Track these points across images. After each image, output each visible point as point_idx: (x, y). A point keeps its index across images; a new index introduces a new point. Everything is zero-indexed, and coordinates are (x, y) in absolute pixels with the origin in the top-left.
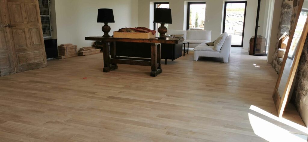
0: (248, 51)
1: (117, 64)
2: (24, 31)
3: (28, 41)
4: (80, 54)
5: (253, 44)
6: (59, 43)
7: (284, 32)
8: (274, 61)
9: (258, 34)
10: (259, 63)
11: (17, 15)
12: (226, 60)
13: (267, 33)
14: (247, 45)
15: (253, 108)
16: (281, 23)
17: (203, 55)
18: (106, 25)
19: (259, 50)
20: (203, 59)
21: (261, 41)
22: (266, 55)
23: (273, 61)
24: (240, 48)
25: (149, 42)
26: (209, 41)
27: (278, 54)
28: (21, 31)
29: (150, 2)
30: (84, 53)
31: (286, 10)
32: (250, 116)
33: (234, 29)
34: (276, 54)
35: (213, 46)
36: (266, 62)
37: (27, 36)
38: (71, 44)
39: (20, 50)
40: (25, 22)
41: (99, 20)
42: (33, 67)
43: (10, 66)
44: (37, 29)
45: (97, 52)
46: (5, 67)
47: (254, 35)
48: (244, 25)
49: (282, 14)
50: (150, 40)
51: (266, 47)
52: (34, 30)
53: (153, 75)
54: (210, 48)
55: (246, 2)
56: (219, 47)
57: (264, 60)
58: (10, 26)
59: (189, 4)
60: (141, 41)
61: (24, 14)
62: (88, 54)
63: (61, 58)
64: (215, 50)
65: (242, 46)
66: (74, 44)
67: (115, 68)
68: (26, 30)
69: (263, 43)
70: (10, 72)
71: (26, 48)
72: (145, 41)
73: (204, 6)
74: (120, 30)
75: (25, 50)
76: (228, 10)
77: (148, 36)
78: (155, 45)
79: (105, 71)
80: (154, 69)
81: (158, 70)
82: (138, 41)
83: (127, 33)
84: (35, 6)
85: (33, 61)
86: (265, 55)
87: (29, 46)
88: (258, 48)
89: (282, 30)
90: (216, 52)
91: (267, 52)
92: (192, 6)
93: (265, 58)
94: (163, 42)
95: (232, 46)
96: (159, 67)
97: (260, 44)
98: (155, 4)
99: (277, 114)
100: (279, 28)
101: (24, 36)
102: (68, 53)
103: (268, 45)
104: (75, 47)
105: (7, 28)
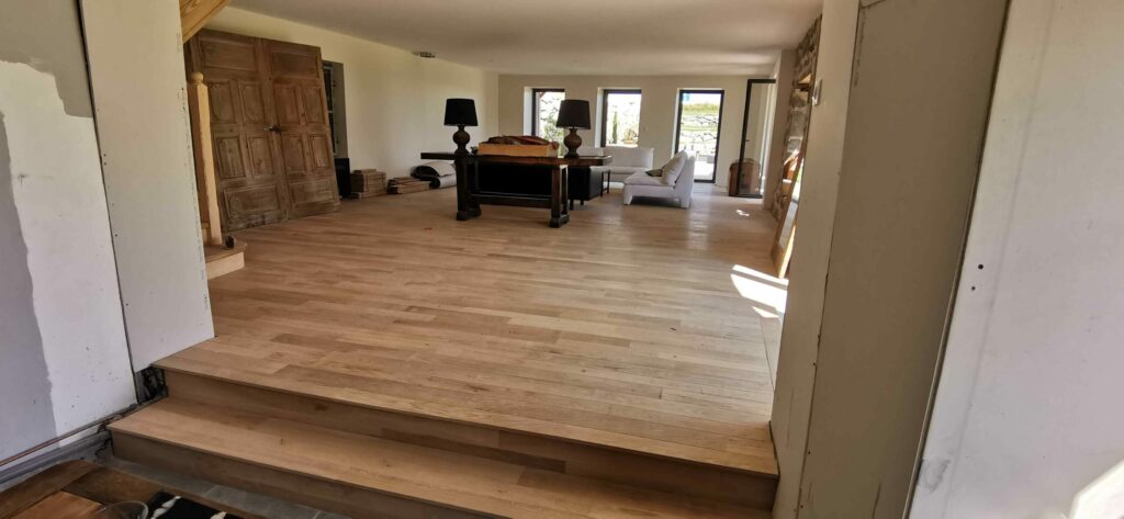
0: (726, 190)
1: (481, 206)
2: (300, 141)
3: (308, 158)
4: (391, 189)
5: (735, 176)
6: (353, 167)
7: (793, 149)
8: (776, 203)
9: (746, 156)
10: (745, 208)
11: (288, 110)
12: (683, 205)
13: (763, 155)
14: (724, 178)
15: (737, 268)
16: (788, 133)
17: (640, 194)
18: (461, 129)
19: (747, 187)
20: (640, 201)
21: (751, 169)
22: (760, 197)
23: (773, 205)
24: (710, 186)
25: (548, 163)
26: (650, 168)
27: (781, 189)
28: (296, 139)
29: (526, 88)
30: (401, 188)
31: (796, 109)
32: (734, 277)
33: (696, 150)
34: (778, 192)
35: (660, 176)
36: (760, 208)
37: (307, 149)
38: (374, 171)
39: (294, 177)
40: (303, 123)
41: (449, 121)
42: (315, 210)
43: (279, 207)
44: (322, 136)
45: (422, 188)
46: (272, 208)
47: (738, 158)
48: (718, 138)
49: (790, 116)
50: (550, 159)
51: (760, 180)
52: (317, 139)
53: (554, 225)
54: (655, 180)
55: (722, 92)
56: (672, 179)
57: (757, 205)
58: (277, 129)
59: (606, 93)
60: (533, 162)
61: (301, 109)
62: (409, 190)
63: (356, 197)
64: (665, 183)
65: (713, 181)
66: (379, 170)
67: (476, 214)
68: (305, 139)
69: (755, 172)
70: (280, 219)
71: (303, 172)
72: (540, 162)
73: (637, 98)
74: (492, 141)
75: (303, 175)
76: (686, 109)
77: (548, 153)
78: (559, 169)
79: (460, 218)
80: (555, 215)
81: (562, 216)
82: (526, 162)
83: (505, 146)
84: (320, 92)
85: (317, 199)
86: (758, 196)
87: (309, 169)
88: (745, 183)
89: (790, 146)
90: (666, 188)
91: (762, 191)
92: (611, 97)
93: (759, 201)
94: (575, 163)
95: (696, 181)
96: (565, 212)
97: (749, 176)
98: (535, 91)
99: (776, 274)
100: (786, 143)
101: (300, 150)
102: (370, 187)
103: (764, 178)
104: (382, 176)
105: (274, 133)
